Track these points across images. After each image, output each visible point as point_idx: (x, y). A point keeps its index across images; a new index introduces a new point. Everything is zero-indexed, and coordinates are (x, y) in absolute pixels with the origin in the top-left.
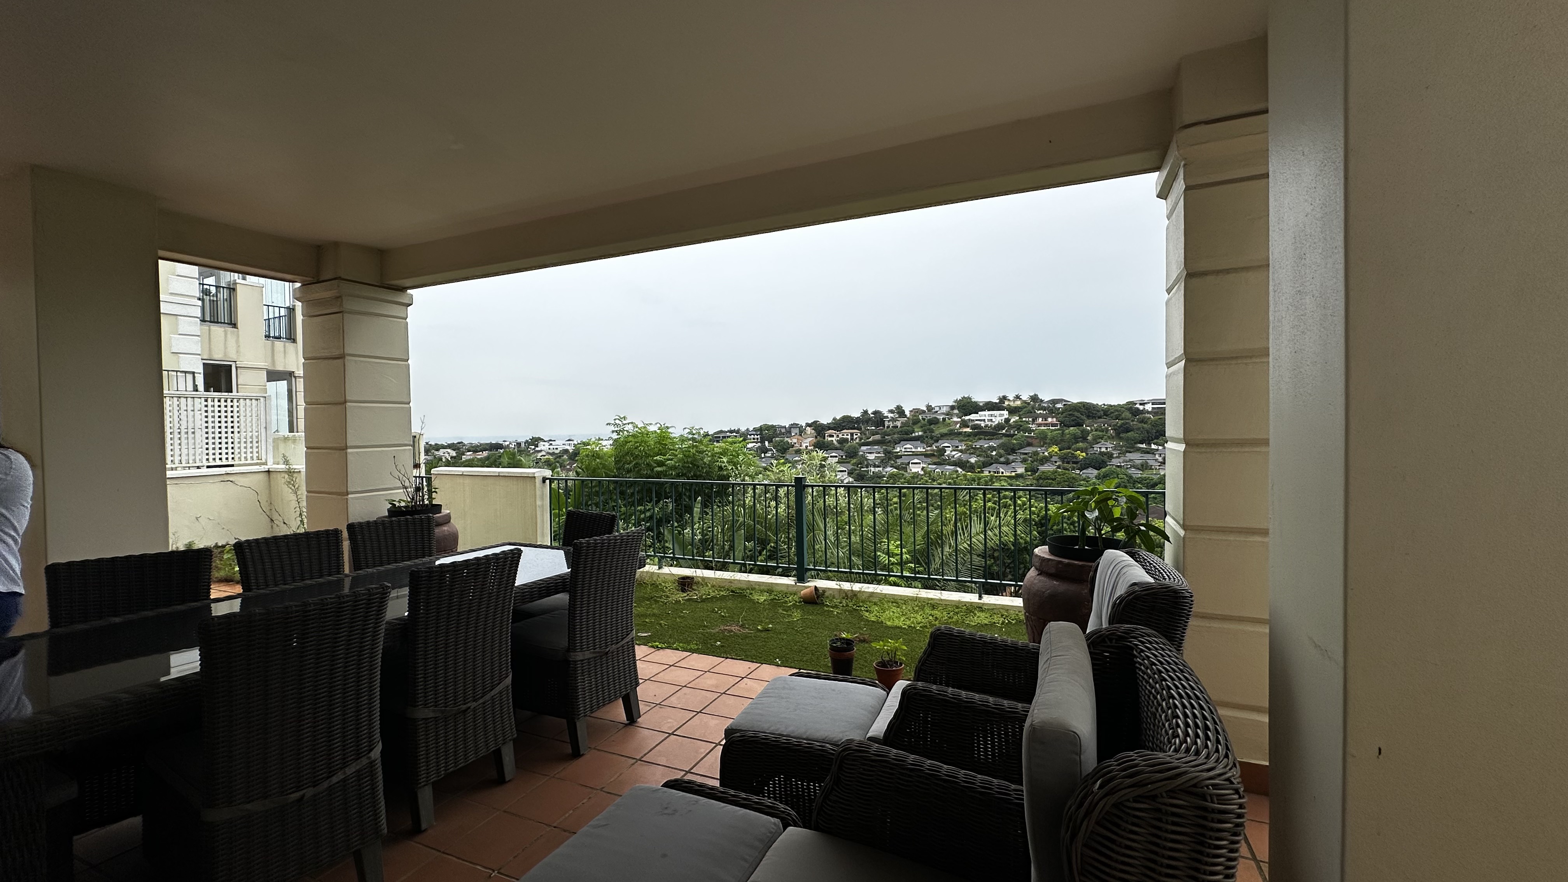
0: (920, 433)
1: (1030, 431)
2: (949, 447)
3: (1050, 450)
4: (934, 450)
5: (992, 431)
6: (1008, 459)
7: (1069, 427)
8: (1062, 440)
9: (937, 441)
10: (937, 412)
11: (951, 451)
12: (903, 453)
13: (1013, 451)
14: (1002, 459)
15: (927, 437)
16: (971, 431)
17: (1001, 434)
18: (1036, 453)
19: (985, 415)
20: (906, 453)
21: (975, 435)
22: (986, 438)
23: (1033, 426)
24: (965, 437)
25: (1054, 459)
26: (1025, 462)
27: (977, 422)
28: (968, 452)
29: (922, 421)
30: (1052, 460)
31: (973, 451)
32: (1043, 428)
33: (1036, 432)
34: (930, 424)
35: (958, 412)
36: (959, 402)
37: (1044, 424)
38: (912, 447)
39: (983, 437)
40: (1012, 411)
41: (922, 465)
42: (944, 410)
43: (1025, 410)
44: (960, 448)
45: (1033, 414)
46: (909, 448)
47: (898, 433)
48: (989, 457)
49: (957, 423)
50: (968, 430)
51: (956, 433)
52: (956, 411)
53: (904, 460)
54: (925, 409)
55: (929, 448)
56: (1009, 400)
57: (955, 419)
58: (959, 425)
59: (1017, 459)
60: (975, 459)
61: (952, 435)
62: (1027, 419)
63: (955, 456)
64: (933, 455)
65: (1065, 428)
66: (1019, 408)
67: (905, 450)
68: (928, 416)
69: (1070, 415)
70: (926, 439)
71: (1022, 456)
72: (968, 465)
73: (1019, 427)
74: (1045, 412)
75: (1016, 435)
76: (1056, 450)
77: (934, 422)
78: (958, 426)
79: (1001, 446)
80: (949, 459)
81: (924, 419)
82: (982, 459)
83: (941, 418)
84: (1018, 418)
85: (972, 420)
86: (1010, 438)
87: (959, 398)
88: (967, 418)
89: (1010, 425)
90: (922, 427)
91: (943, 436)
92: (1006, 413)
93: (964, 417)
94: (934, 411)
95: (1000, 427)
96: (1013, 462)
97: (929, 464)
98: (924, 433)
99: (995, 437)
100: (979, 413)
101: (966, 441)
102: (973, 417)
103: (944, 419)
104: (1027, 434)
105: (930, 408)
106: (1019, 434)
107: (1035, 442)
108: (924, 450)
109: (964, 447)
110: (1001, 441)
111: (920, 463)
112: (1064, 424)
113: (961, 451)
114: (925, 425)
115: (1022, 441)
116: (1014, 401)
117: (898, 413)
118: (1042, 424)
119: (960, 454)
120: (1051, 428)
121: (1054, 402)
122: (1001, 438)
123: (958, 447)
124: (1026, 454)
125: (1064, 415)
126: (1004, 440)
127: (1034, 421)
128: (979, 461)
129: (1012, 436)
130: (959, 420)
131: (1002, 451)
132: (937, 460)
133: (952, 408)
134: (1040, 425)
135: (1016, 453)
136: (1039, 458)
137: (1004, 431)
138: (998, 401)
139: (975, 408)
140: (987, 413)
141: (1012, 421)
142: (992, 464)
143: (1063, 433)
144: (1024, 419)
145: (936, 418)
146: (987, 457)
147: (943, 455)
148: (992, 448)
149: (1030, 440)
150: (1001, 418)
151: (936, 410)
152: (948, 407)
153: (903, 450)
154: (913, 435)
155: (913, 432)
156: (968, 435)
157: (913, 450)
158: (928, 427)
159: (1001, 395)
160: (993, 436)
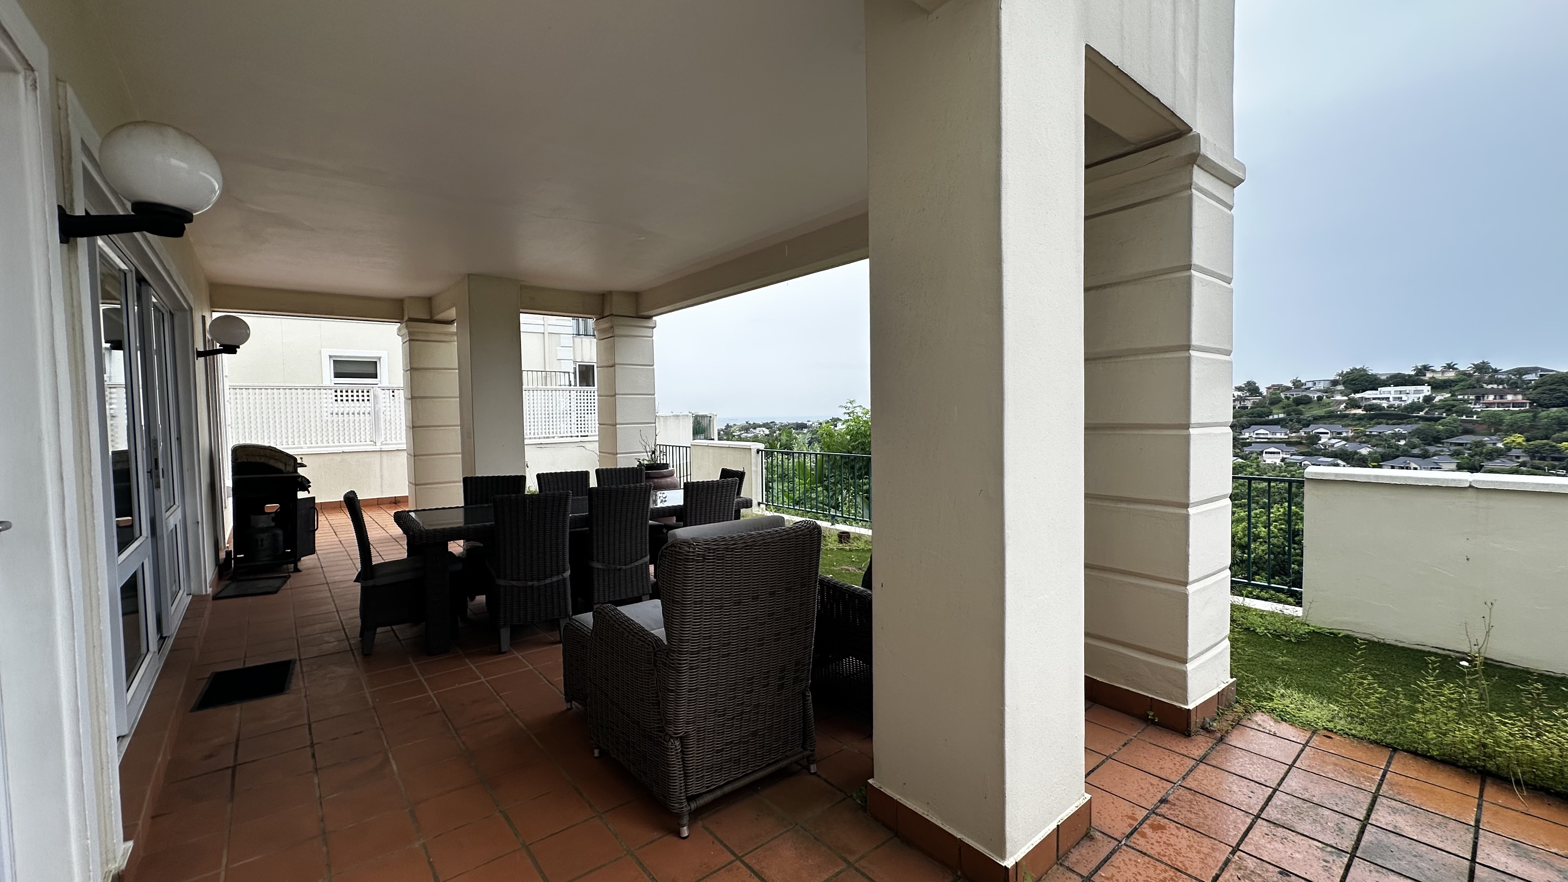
0: (1281, 416)
1: (1470, 413)
2: (1328, 433)
3: (1508, 440)
4: (1302, 437)
5: (1400, 412)
6: (1427, 451)
7: (1548, 408)
8: (1532, 427)
9: (1308, 426)
10: (1309, 388)
11: (1330, 439)
12: (1254, 440)
13: (1437, 440)
14: (1416, 451)
15: (1291, 420)
16: (1364, 412)
17: (1417, 416)
18: (1482, 444)
19: (1390, 392)
20: (1258, 440)
21: (1371, 418)
22: (1391, 422)
23: (1477, 406)
24: (1354, 420)
25: (1514, 452)
26: (1458, 455)
27: (1374, 401)
28: (1357, 440)
29: (1285, 400)
30: (1510, 454)
31: (1368, 439)
32: (1496, 409)
33: (1482, 414)
34: (1298, 405)
35: (1343, 388)
36: (1345, 374)
37: (1498, 403)
38: (1268, 432)
39: (1384, 421)
40: (1437, 386)
41: (1281, 456)
42: (1321, 386)
43: (1462, 383)
44: (1344, 434)
45: (1477, 390)
46: (1263, 434)
47: (1247, 415)
48: (1391, 447)
49: (1341, 402)
50: (1359, 411)
51: (1338, 416)
52: (1340, 387)
53: (1255, 448)
54: (1291, 385)
55: (1294, 435)
56: (1433, 371)
57: (1339, 397)
58: (1344, 404)
59: (1442, 451)
60: (1369, 450)
61: (1331, 417)
62: (1466, 397)
63: (1335, 446)
64: (1300, 443)
65: (1540, 409)
66: (1453, 381)
67: (1257, 436)
68: (1294, 393)
69: (1551, 390)
70: (1290, 423)
71: (1453, 448)
72: (1356, 457)
73: (1448, 408)
74: (1501, 387)
75: (1445, 418)
76: (1520, 440)
77: (1307, 401)
78: (1342, 406)
79: (1412, 434)
80: (1325, 449)
81: (1288, 398)
82: (1379, 450)
83: (1316, 396)
84: (1449, 395)
85: (1366, 399)
86: (1432, 423)
87: (1346, 370)
88: (1358, 396)
89: (1434, 405)
90: (1284, 408)
91: (1317, 420)
92: (1426, 390)
93: (1353, 395)
94: (1304, 387)
95: (1415, 407)
96: (1434, 455)
97: (1292, 455)
98: (1287, 415)
99: (1405, 421)
100: (1379, 389)
101: (1355, 425)
102: (1368, 394)
103: (1320, 398)
104: (1464, 417)
105: (1297, 384)
106: (1449, 417)
107: (1478, 428)
108: (1287, 437)
109: (1350, 434)
110: (1415, 427)
111: (1279, 453)
112: (1538, 404)
113: (1346, 439)
114: (1289, 406)
115: (1455, 427)
116: (1443, 372)
117: (1249, 390)
118: (1494, 403)
119: (1344, 442)
120: (1511, 409)
121: (1520, 372)
122: (1416, 422)
123: (1340, 433)
124: (1461, 444)
125: (1539, 390)
126: (1421, 425)
127: (1478, 399)
128: (1376, 452)
129: (1437, 420)
130: (1346, 398)
131: (1416, 440)
132: (1307, 450)
133: (1335, 383)
134: (1489, 405)
135: (1443, 443)
136: (1484, 451)
137: (1422, 414)
138: (1413, 373)
139: (1374, 383)
140: (1392, 389)
141: (1437, 399)
142: (1398, 456)
143: (1535, 416)
144: (1460, 397)
145: (1306, 396)
146: (1390, 447)
147: (1317, 444)
148: (1399, 436)
149: (1470, 426)
150: (1418, 396)
151: (1307, 386)
152: (1327, 382)
153: (1255, 436)
154: (1271, 417)
155: (1271, 413)
156: (1360, 418)
157: (1269, 436)
158: (1294, 407)
159: (1419, 365)
160: (1402, 419)
